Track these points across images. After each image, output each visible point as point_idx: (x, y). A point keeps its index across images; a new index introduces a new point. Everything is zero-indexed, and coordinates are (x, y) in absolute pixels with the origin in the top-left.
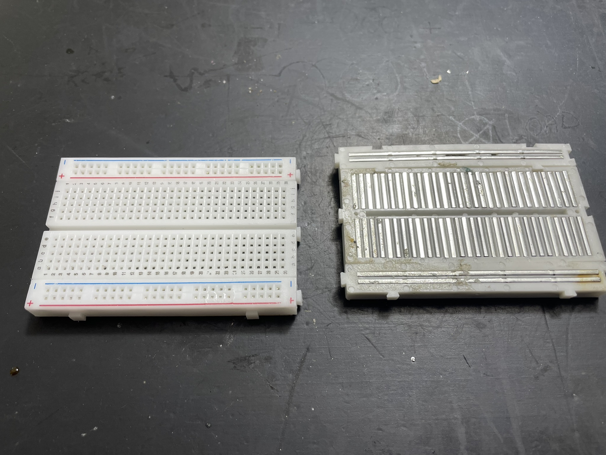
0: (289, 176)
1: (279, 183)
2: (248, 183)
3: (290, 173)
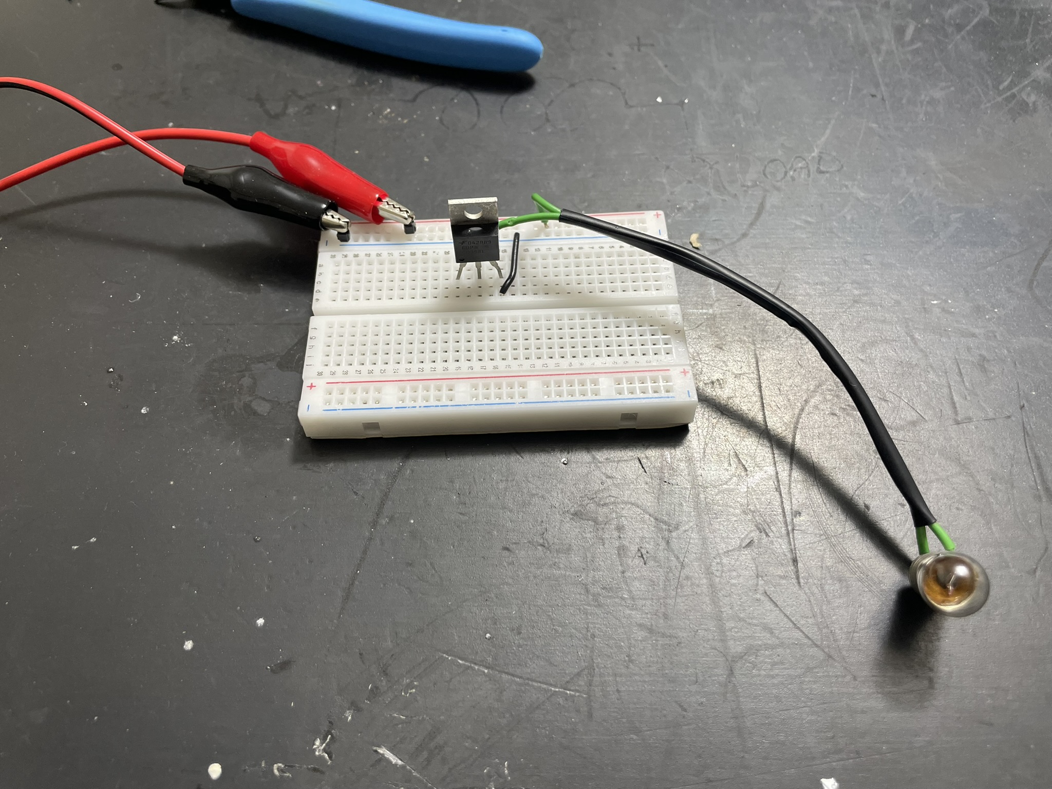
0: (313, 385)
1: (332, 373)
2: (382, 372)
3: (311, 389)
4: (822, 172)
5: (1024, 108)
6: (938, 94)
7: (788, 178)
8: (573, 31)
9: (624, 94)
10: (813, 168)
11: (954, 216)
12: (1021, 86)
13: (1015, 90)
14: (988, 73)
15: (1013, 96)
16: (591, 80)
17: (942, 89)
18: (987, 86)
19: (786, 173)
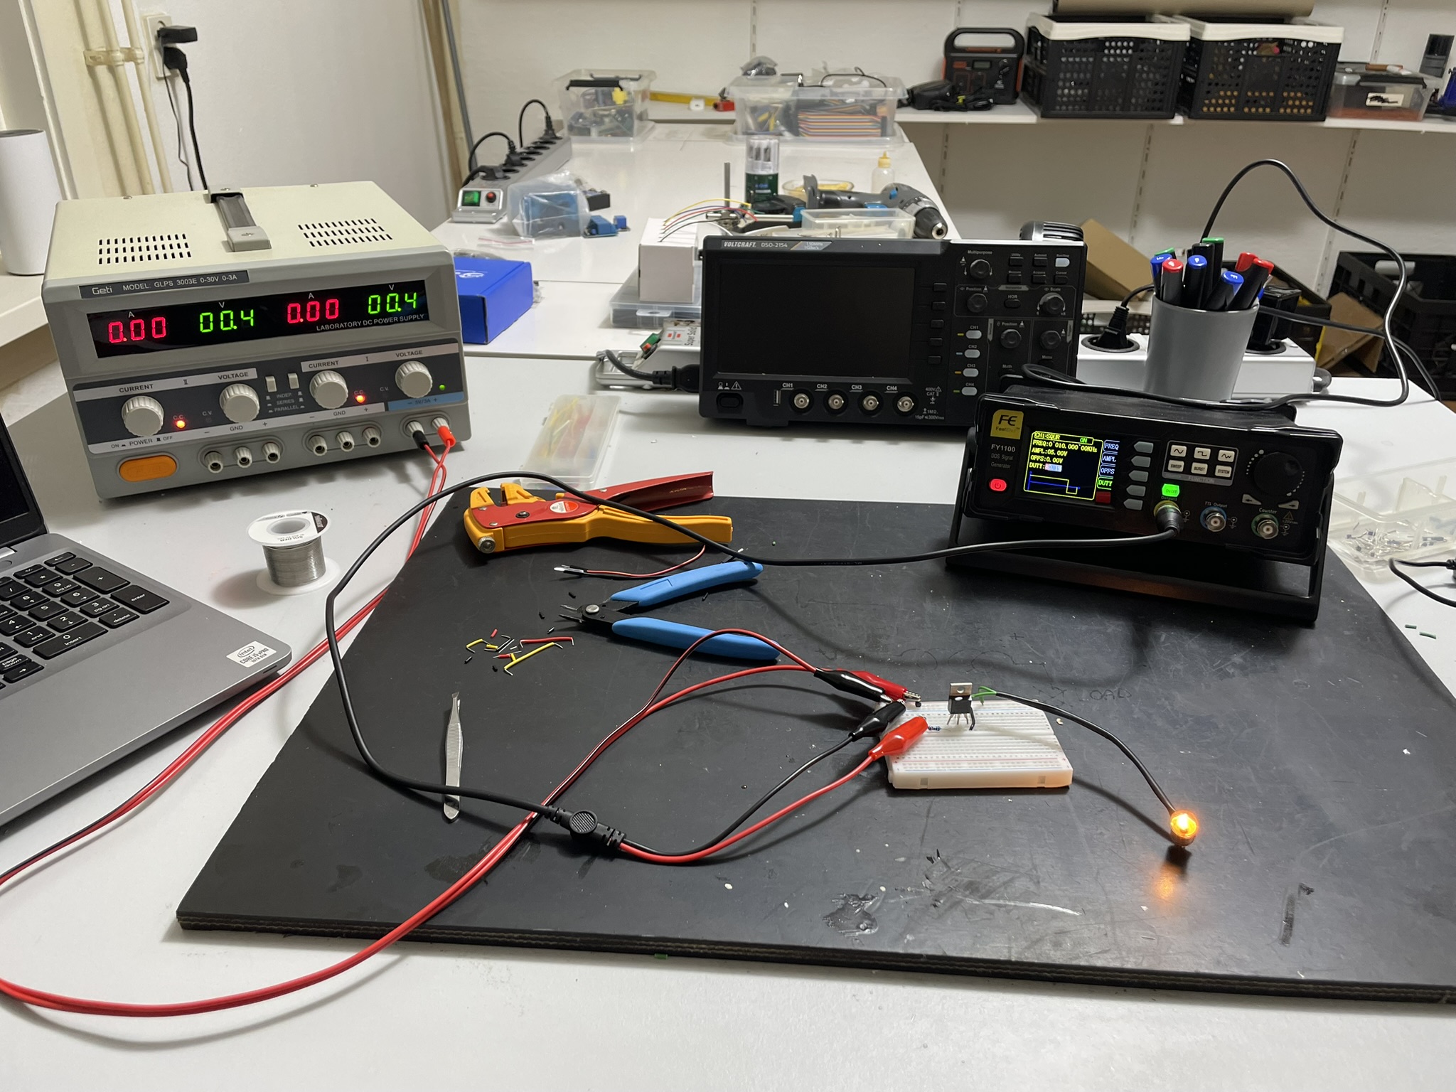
4: (1120, 697)
5: (1227, 675)
6: (1179, 667)
7: (1103, 699)
8: (979, 629)
9: (1012, 658)
10: (1116, 695)
11: (1189, 719)
12: (1226, 665)
13: (1223, 666)
14: (1207, 658)
15: (1222, 669)
16: (992, 651)
17: (1182, 665)
18: (1207, 665)
19: (1102, 697)
